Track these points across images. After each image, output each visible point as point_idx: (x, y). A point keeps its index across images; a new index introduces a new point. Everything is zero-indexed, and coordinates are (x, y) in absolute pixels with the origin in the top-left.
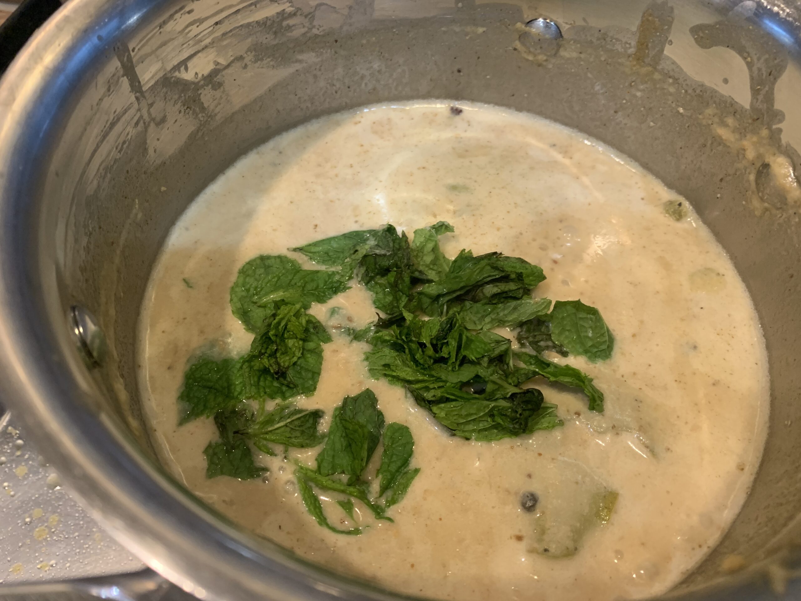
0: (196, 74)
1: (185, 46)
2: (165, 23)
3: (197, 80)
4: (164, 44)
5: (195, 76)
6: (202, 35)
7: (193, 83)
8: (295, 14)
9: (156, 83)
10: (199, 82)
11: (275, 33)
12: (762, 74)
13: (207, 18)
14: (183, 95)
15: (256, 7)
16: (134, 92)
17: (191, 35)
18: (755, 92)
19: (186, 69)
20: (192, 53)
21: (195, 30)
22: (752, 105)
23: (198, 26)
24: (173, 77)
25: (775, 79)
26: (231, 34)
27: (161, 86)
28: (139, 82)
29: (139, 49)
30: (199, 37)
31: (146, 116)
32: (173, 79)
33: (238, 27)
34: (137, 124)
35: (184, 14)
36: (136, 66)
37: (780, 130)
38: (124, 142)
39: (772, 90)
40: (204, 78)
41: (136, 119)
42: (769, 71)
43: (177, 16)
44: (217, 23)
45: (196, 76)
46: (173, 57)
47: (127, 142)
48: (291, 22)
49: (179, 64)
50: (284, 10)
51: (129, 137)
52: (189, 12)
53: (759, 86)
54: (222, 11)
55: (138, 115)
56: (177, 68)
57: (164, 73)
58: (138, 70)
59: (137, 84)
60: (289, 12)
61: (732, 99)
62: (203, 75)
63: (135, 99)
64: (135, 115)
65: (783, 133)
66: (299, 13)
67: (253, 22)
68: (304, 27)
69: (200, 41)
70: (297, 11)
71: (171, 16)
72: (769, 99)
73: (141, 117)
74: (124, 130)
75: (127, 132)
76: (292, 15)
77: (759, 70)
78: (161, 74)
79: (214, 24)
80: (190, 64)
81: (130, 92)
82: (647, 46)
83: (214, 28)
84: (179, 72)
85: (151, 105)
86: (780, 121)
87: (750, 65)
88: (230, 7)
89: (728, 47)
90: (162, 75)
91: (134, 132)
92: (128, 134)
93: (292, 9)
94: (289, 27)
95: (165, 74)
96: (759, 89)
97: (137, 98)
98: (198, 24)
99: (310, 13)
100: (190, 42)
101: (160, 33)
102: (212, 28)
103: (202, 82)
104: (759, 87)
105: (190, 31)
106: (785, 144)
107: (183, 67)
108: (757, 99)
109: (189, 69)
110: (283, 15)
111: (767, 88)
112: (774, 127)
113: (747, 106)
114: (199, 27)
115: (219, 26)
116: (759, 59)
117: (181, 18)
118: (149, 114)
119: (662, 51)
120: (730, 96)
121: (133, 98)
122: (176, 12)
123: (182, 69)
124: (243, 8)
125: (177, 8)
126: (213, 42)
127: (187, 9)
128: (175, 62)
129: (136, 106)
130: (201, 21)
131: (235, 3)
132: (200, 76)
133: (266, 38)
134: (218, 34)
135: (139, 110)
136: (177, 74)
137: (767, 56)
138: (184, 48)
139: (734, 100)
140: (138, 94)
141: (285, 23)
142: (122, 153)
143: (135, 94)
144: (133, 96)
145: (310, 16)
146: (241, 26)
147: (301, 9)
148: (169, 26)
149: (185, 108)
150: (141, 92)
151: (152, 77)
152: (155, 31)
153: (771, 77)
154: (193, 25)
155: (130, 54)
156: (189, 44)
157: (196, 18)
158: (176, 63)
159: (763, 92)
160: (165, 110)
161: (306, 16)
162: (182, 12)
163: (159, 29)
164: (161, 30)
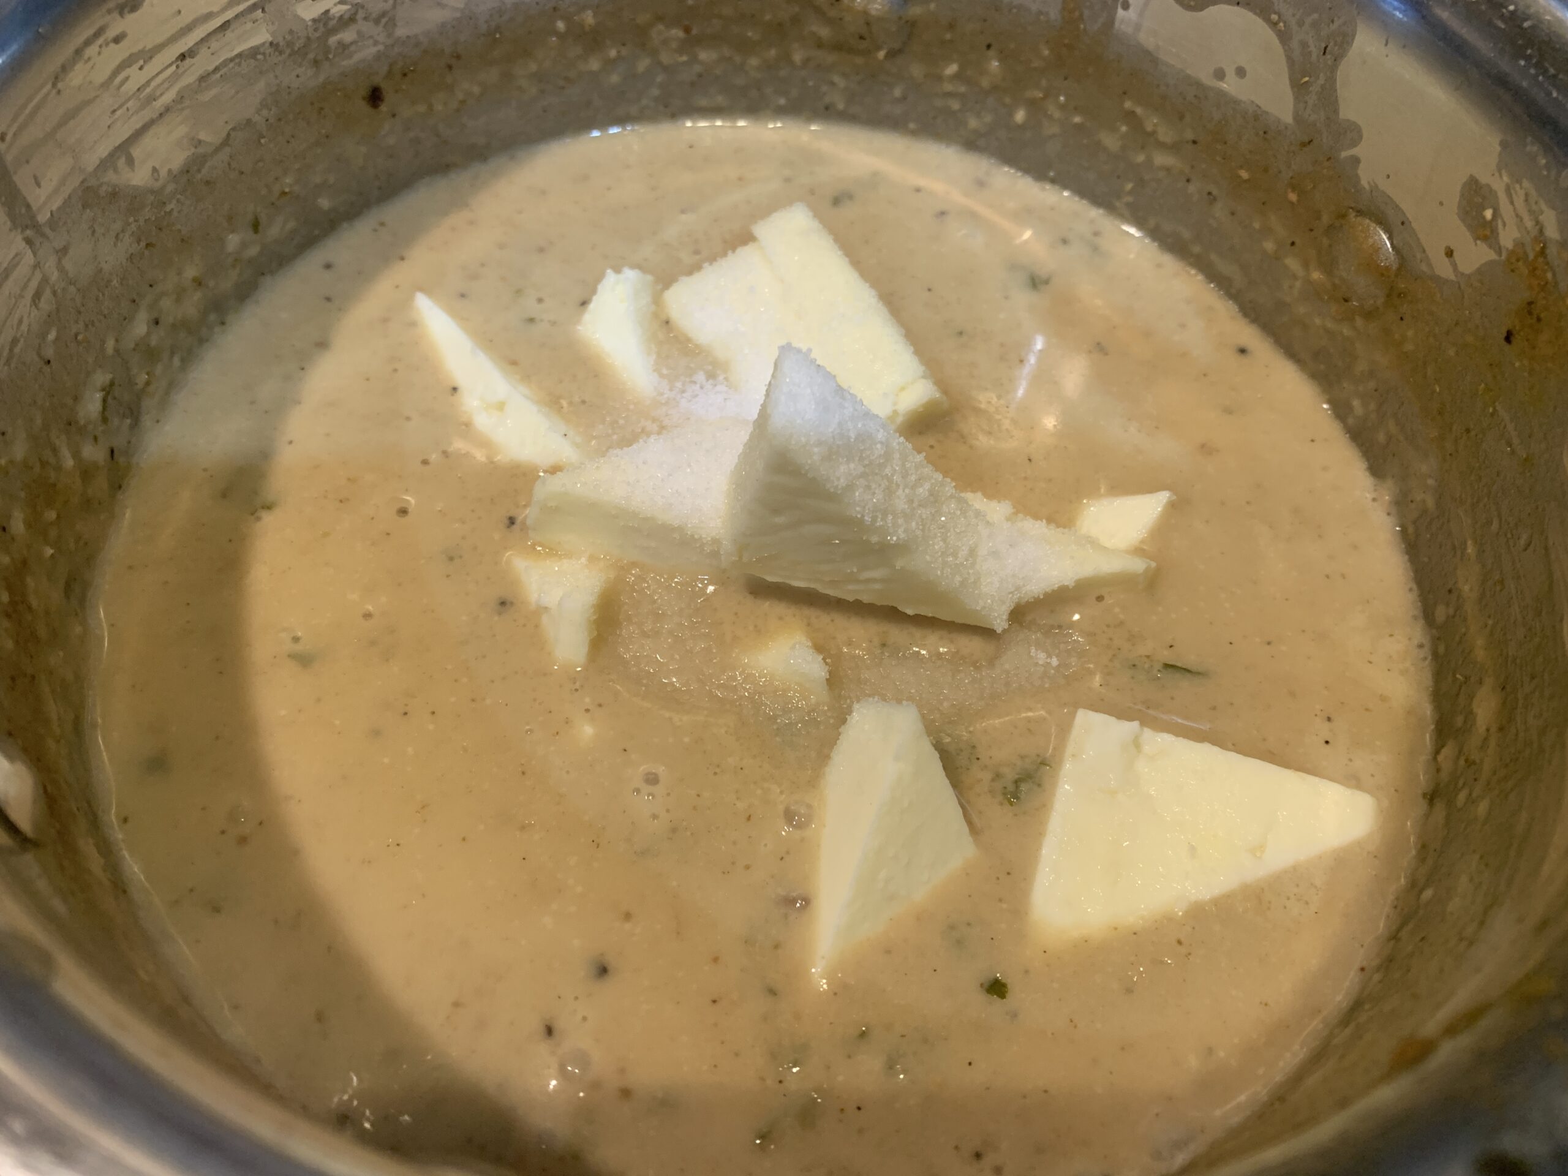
0: (155, 170)
1: (118, 113)
2: (64, 69)
3: (158, 185)
4: (71, 115)
5: (152, 174)
6: (153, 84)
7: (152, 191)
8: (352, 20)
9: (67, 202)
10: (163, 187)
11: (316, 63)
12: (1310, 53)
13: (158, 48)
14: (131, 219)
15: (263, 10)
16: (19, 230)
17: (131, 86)
18: (1299, 88)
19: (130, 161)
20: (138, 126)
21: (136, 77)
22: (1297, 117)
23: (141, 68)
24: (101, 185)
25: (1337, 60)
26: (218, 76)
27: (80, 206)
28: (28, 206)
29: (15, 134)
30: (148, 90)
31: (54, 276)
32: (104, 188)
33: (232, 60)
34: (37, 296)
35: (107, 44)
36: (15, 173)
37: (1356, 161)
38: (15, 341)
39: (1331, 80)
40: (174, 177)
41: (34, 285)
42: (1323, 45)
43: (92, 51)
44: (182, 57)
45: (156, 174)
46: (95, 142)
47: (22, 340)
48: (347, 36)
49: (111, 155)
50: (327, 11)
51: (24, 327)
52: (117, 40)
53: (1305, 77)
54: (188, 29)
55: (38, 276)
56: (108, 163)
57: (81, 179)
58: (22, 179)
59: (23, 211)
60: (338, 15)
61: (1257, 106)
62: (170, 171)
63: (24, 244)
64: (29, 280)
65: (1361, 166)
66: (361, 14)
67: (264, 44)
68: (376, 43)
69: (152, 98)
70: (356, 13)
71: (78, 52)
72: (1329, 99)
73: (45, 280)
74: (10, 314)
75: (17, 316)
76: (346, 21)
77: (1304, 45)
78: (74, 182)
79: (177, 59)
80: (136, 152)
81: (11, 230)
82: (1081, 15)
83: (177, 67)
84: (116, 170)
85: (64, 251)
86: (1355, 143)
87: (1284, 37)
88: (209, 16)
89: (1238, 4)
90: (77, 184)
91: (32, 315)
92: (20, 321)
93: (345, 7)
94: (343, 46)
95: (82, 182)
96: (1306, 82)
97: (29, 241)
98: (141, 62)
99: (384, 14)
100: (130, 104)
101: (59, 92)
102: (174, 67)
103: (170, 188)
104: (1307, 79)
105: (127, 78)
106: (1367, 186)
107: (122, 160)
108: (1306, 102)
109: (136, 163)
110: (325, 24)
111: (1321, 81)
112: (1344, 154)
113: (1288, 118)
114: (146, 68)
115: (188, 61)
116: (1301, 24)
117: (99, 53)
118: (61, 269)
119: (1111, 22)
120: (1253, 102)
121: (19, 244)
122: (88, 43)
123: (121, 162)
124: (237, 17)
125: (91, 32)
126: (180, 98)
127: (111, 33)
128: (103, 150)
129: (29, 258)
130: (148, 55)
131: (215, 9)
132: (163, 173)
133: (298, 76)
134: (190, 79)
135: (37, 266)
136: (110, 177)
137: (1315, 16)
138: (117, 119)
139: (1260, 107)
140: (29, 233)
141: (333, 40)
142: (13, 366)
143: (22, 231)
144: (19, 238)
145: (384, 21)
146: (240, 55)
147: (363, 7)
148: (77, 77)
149: (143, 244)
150: (36, 226)
151: (56, 191)
152: (45, 90)
153: (1328, 56)
154: (129, 66)
156: (128, 109)
157: (135, 50)
158: (105, 154)
159: (1315, 88)
160: (95, 257)
161: (377, 21)
162: (101, 41)
163: (54, 85)
164: (60, 85)
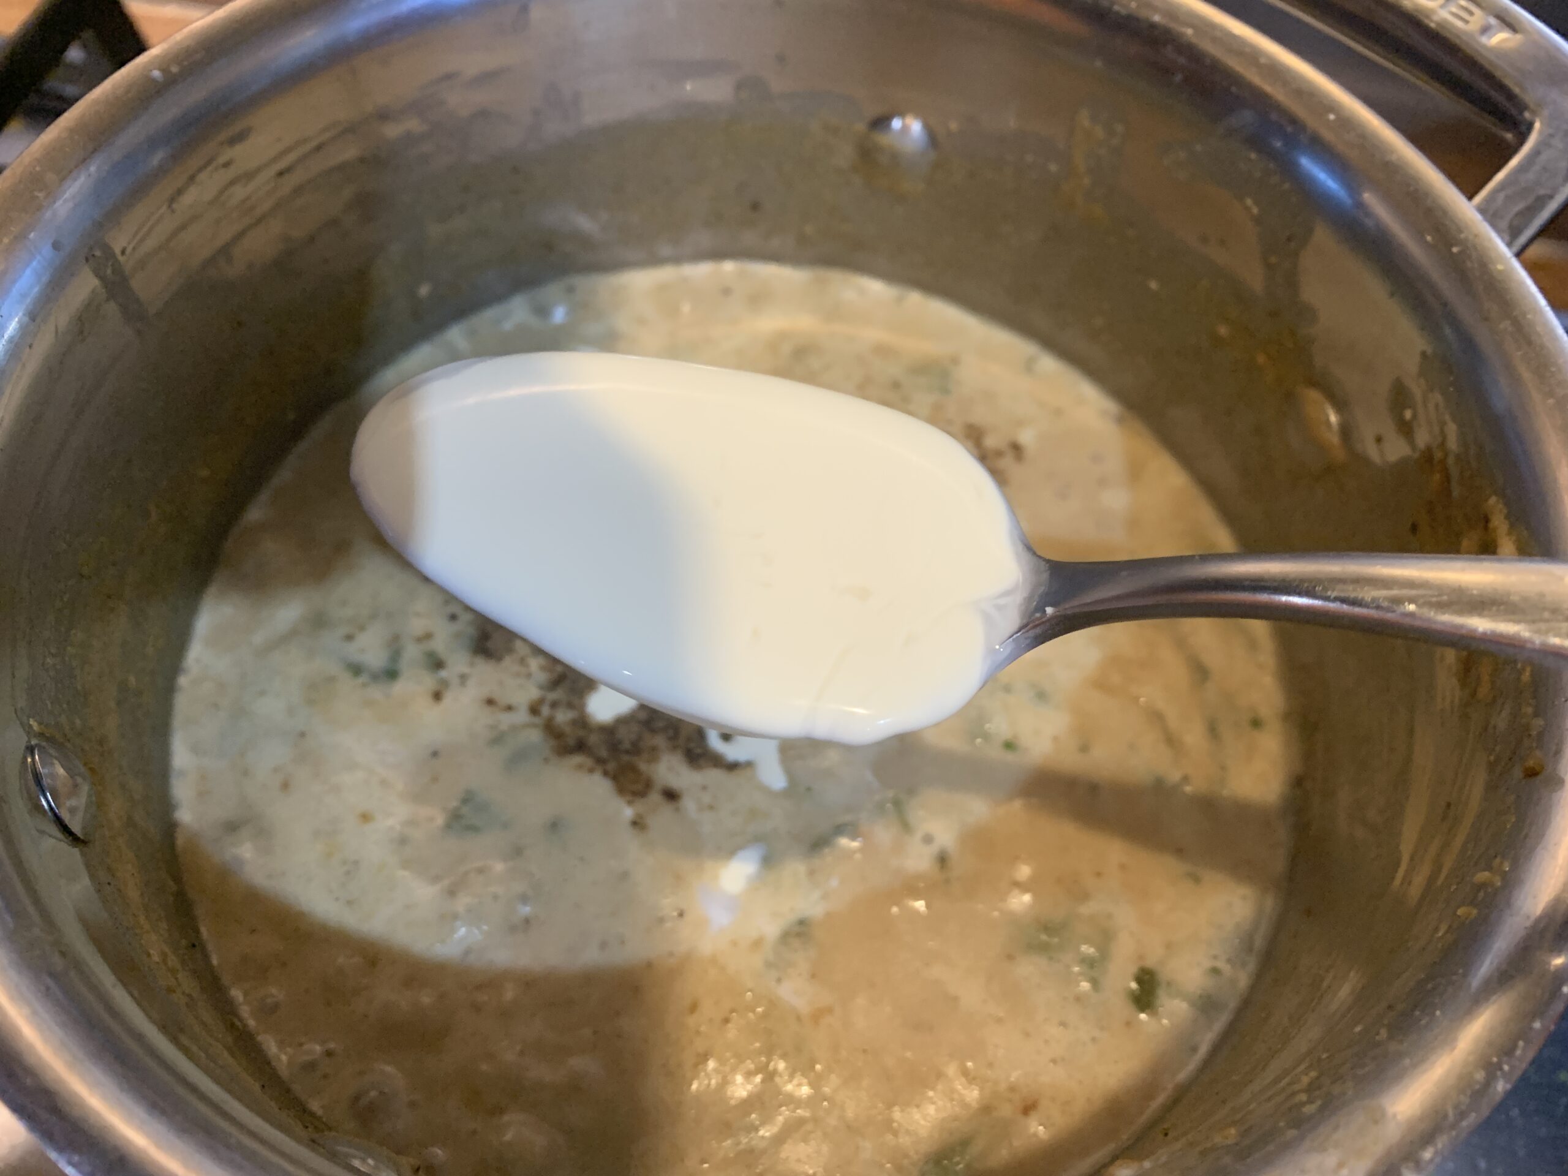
0: (250, 263)
1: (223, 222)
2: (180, 192)
3: (251, 275)
4: (182, 228)
5: (247, 267)
6: (255, 197)
7: (246, 281)
8: (430, 136)
9: (174, 297)
10: (257, 276)
12: (1277, 238)
13: (259, 170)
16: (130, 323)
17: (235, 200)
18: (1269, 268)
19: (230, 259)
20: (240, 231)
21: (239, 192)
22: (1266, 290)
23: (244, 185)
24: (204, 280)
25: (1300, 248)
26: (311, 186)
27: (185, 300)
28: (140, 304)
29: (134, 249)
30: (250, 202)
32: (207, 282)
35: (216, 169)
36: (132, 279)
37: (1311, 339)
39: (1294, 267)
42: (1289, 233)
43: (202, 176)
44: (281, 174)
45: (250, 266)
48: (426, 148)
49: (213, 257)
50: (409, 131)
52: (226, 165)
53: (1274, 258)
54: (288, 150)
56: (211, 262)
57: (187, 277)
58: (135, 283)
59: (136, 307)
60: (418, 133)
61: (1234, 274)
62: (263, 263)
63: (133, 334)
65: (1315, 345)
69: (253, 208)
70: (435, 130)
71: (192, 178)
72: (1292, 283)
76: (426, 137)
77: (1272, 231)
78: (181, 280)
79: (276, 176)
80: (235, 252)
81: (124, 325)
83: (276, 182)
84: (217, 267)
86: (1311, 324)
87: (1257, 219)
88: (307, 140)
90: (183, 280)
93: (424, 127)
94: (423, 156)
96: (1275, 262)
97: (139, 332)
98: (245, 181)
99: (460, 131)
100: (234, 214)
101: (173, 210)
102: (272, 182)
103: (262, 277)
104: (1274, 260)
105: (233, 193)
107: (223, 259)
108: (1273, 280)
109: (235, 260)
110: (410, 139)
111: (1287, 264)
112: (1303, 331)
113: (1259, 289)
114: (247, 186)
115: (286, 177)
117: (209, 178)
120: (1231, 269)
121: (130, 334)
122: (200, 170)
124: (329, 140)
125: (202, 162)
126: (277, 206)
127: (222, 160)
129: (136, 344)
130: (249, 176)
132: (257, 264)
134: (286, 190)
136: (213, 273)
138: (221, 227)
139: (1237, 275)
140: (139, 325)
148: (189, 198)
150: (146, 319)
151: (165, 290)
152: (162, 211)
153: (1292, 244)
154: (235, 184)
155: (117, 260)
156: (230, 219)
157: (240, 172)
158: (208, 256)
159: (1282, 268)
162: (210, 168)
163: (170, 206)
164: (175, 206)
